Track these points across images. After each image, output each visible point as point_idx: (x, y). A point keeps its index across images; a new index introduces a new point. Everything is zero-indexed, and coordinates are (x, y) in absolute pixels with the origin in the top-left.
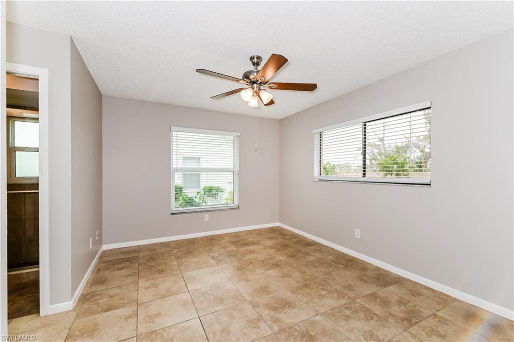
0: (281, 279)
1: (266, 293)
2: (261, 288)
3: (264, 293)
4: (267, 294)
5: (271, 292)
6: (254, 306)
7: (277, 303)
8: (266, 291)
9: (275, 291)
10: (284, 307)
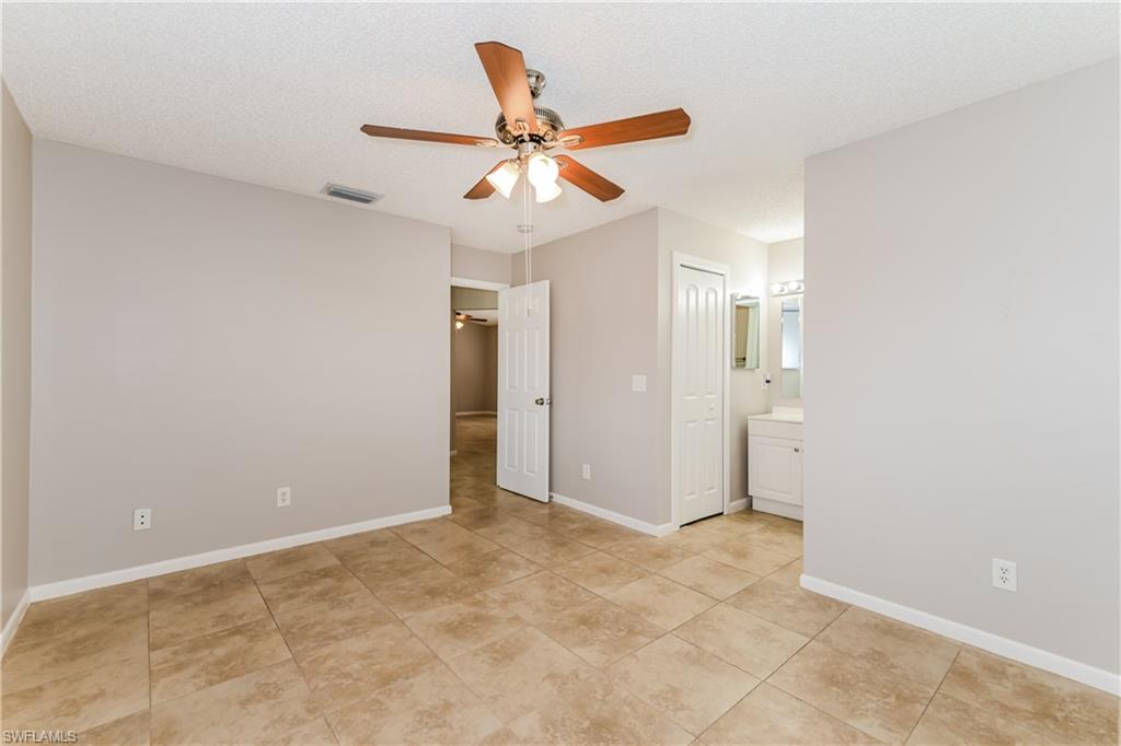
0: (452, 700)
1: (498, 647)
2: (512, 659)
3: (501, 646)
4: (495, 643)
5: (485, 652)
6: (517, 618)
7: (474, 628)
8: (497, 651)
9: (475, 655)
10: (461, 623)
